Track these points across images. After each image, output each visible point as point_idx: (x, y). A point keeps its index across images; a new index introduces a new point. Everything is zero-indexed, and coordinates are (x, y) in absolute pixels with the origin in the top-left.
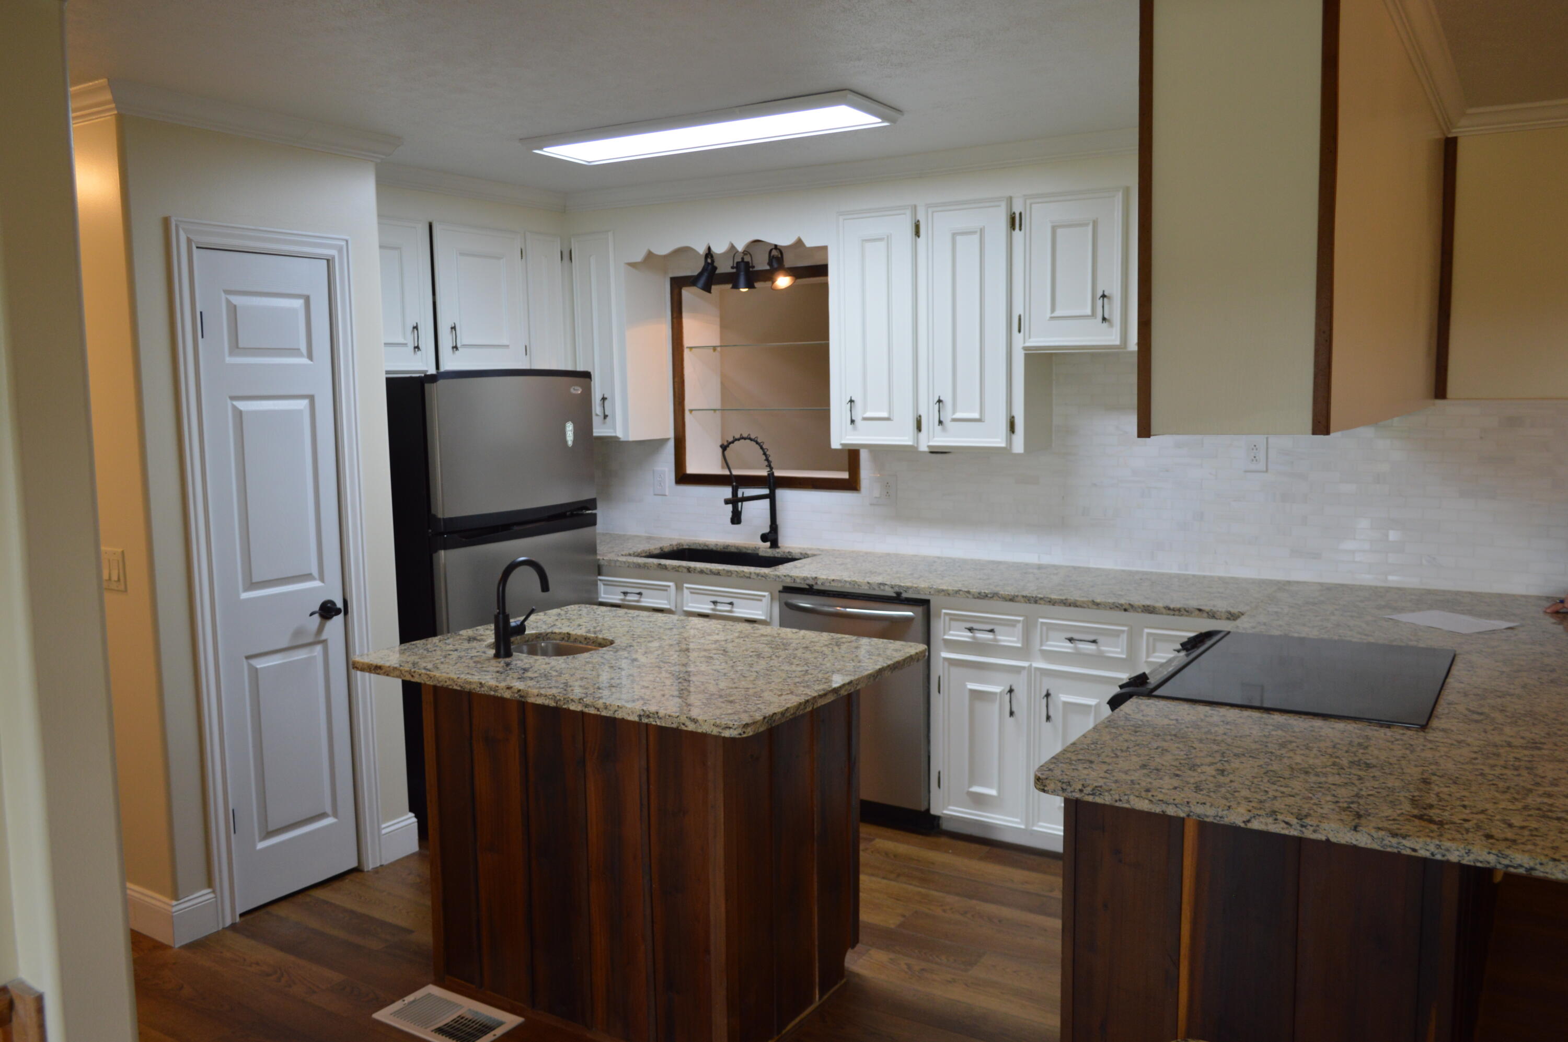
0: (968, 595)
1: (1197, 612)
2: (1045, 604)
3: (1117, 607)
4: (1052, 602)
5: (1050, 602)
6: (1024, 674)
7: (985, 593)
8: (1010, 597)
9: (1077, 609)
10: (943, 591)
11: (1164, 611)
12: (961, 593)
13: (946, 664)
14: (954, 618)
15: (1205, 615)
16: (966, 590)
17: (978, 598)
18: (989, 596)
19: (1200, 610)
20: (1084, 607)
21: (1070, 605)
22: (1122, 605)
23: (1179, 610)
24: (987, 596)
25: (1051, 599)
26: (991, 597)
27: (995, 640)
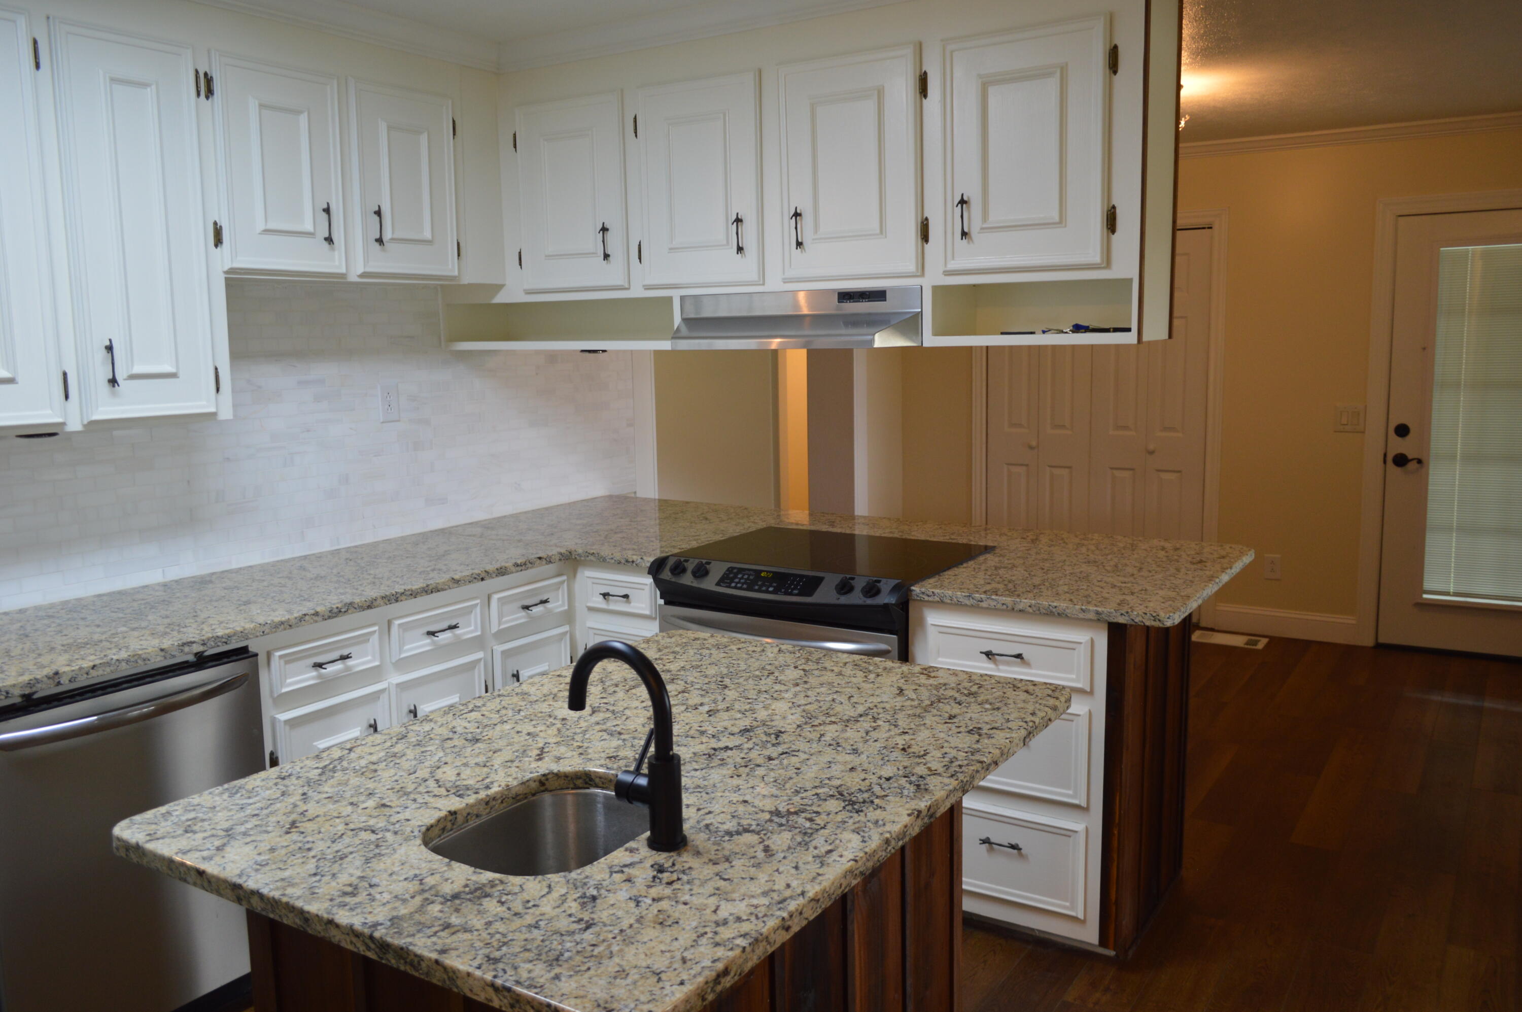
0: (316, 618)
1: (539, 561)
2: (406, 599)
3: (475, 578)
4: (414, 594)
5: (411, 595)
6: (384, 698)
7: (337, 608)
8: (368, 604)
9: (439, 593)
10: (282, 623)
11: (513, 569)
12: (307, 618)
13: (287, 728)
14: (289, 660)
15: (544, 562)
16: (312, 612)
17: (329, 617)
18: (343, 610)
19: (540, 558)
20: (446, 590)
21: (432, 592)
22: (479, 575)
23: (525, 564)
24: (340, 611)
25: (412, 591)
26: (345, 612)
27: (348, 669)
